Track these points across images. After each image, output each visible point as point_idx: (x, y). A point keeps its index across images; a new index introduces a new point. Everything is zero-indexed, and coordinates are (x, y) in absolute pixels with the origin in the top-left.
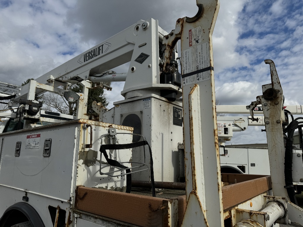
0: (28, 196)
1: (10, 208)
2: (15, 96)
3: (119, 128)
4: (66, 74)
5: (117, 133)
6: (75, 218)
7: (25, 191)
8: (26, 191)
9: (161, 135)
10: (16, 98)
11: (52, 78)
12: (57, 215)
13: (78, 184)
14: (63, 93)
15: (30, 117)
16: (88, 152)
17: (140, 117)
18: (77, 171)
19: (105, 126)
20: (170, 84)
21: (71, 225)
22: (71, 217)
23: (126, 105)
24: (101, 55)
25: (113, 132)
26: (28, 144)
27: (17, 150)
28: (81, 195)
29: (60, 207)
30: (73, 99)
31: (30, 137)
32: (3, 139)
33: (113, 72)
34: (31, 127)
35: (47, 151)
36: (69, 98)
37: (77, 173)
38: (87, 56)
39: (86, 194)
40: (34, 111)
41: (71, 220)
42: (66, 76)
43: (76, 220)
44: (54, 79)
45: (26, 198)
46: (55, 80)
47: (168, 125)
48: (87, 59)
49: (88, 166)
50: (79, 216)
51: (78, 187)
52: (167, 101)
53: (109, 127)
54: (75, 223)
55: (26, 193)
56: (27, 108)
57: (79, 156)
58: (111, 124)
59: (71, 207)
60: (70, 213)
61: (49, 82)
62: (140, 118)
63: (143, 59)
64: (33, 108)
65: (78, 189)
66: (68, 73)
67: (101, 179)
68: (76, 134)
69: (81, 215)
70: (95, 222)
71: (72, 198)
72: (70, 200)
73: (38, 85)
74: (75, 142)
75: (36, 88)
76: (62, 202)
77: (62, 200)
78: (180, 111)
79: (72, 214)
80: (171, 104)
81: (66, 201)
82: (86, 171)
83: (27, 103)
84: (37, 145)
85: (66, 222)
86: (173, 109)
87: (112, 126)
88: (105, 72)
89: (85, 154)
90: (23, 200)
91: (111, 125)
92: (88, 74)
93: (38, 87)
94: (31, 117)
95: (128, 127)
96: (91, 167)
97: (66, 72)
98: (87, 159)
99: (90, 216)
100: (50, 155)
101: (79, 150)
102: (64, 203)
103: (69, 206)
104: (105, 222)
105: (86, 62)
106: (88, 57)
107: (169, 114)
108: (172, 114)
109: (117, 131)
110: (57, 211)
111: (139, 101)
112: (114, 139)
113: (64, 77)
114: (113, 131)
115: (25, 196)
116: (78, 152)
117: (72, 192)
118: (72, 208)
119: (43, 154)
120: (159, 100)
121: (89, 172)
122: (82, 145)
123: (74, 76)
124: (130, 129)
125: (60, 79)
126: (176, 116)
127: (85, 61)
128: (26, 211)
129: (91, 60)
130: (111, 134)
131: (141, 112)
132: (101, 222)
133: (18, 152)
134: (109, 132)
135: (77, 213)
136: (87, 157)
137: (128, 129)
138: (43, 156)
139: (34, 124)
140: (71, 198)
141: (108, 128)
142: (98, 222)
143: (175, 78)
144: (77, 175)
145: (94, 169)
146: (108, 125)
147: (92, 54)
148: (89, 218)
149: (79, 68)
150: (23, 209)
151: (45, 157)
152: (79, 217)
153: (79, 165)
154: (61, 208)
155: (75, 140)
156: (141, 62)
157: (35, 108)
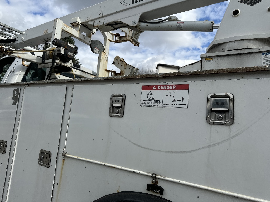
0: (161, 184)
2: (14, 40)
4: (100, 18)
7: (152, 176)
8: (155, 176)
10: (16, 42)
14: (90, 41)
23: (227, 58)
26: (146, 99)
27: (115, 108)
30: (98, 50)
33: (176, 20)
36: (95, 49)
44: (81, 22)
45: (155, 188)
48: (138, 0)
56: (62, 52)
61: (74, 25)
63: (255, 0)
64: (69, 52)
66: (103, 17)
73: (64, 26)
83: (62, 45)
90: (149, 190)
92: (137, 19)
93: (64, 29)
94: (63, 65)
100: (232, 124)
105: (135, 4)
111: (254, 55)
113: (97, 21)
119: (207, 118)
125: (90, 23)
129: (144, 2)
133: (117, 110)
138: (207, 121)
139: (58, 74)
151: (212, 124)
157: (70, 54)
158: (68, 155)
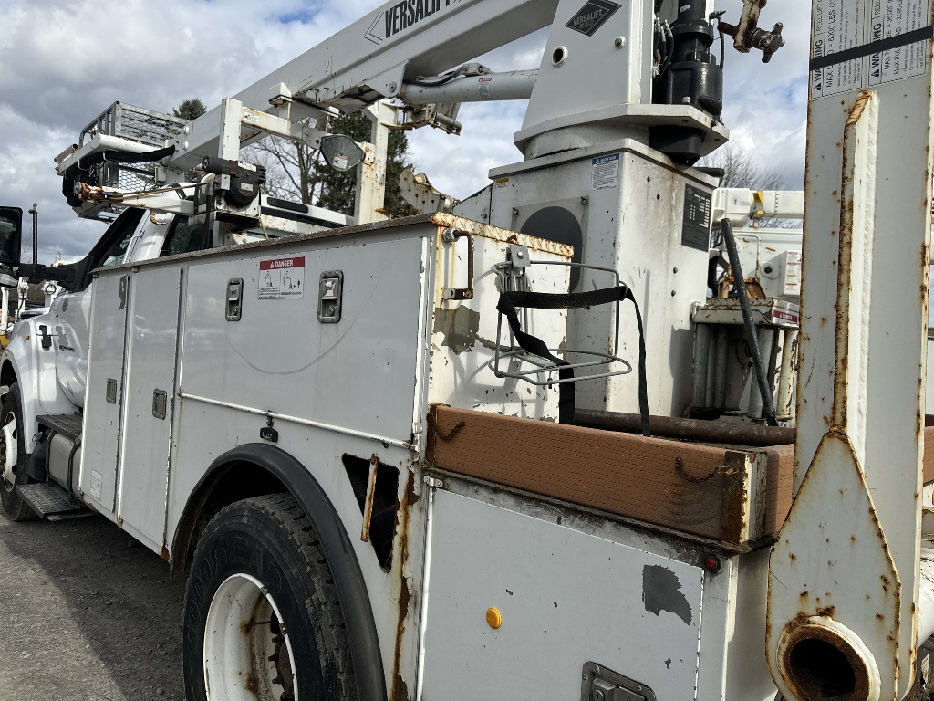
0: (276, 426)
1: (225, 456)
2: (171, 151)
3: (536, 247)
4: (327, 80)
5: (531, 263)
6: (431, 490)
7: (265, 415)
8: (271, 414)
9: (644, 276)
10: (176, 155)
11: (286, 91)
12: (372, 478)
13: (434, 398)
14: (317, 142)
15: (234, 212)
16: (456, 311)
17: (578, 216)
18: (431, 363)
19: (498, 239)
20: (687, 104)
21: (415, 505)
22: (417, 485)
23: (533, 177)
24: (444, 10)
25: (521, 257)
26: (264, 286)
27: (232, 304)
28: (447, 429)
29: (378, 459)
30: (346, 162)
31: (272, 266)
32: (182, 272)
33: (481, 70)
34: (234, 242)
35: (331, 309)
36: (336, 158)
37: (431, 370)
38: (396, 18)
39: (461, 426)
40: (243, 193)
41: (416, 492)
42: (328, 85)
43: (431, 494)
44: (290, 95)
45: (270, 433)
46: (292, 98)
47: (666, 243)
48: (398, 27)
49: (457, 353)
50: (440, 483)
51: (433, 407)
52: (671, 164)
53: (509, 241)
54: (431, 500)
55: (271, 418)
56: (225, 184)
57: (434, 320)
58: (513, 234)
59: (415, 460)
60: (411, 475)
61: (277, 104)
62: (579, 221)
63: (595, 20)
64: (242, 184)
65: (433, 413)
66: (334, 76)
67: (487, 392)
68: (424, 258)
69: (448, 481)
70: (493, 501)
71: (418, 436)
72: (412, 440)
73: (247, 114)
74: (423, 281)
75: (242, 122)
76: (386, 445)
77: (387, 440)
78: (704, 202)
79: (417, 479)
80: (679, 177)
81: (401, 443)
82: (451, 364)
83: (223, 169)
84: (295, 290)
85: (401, 496)
86: (686, 193)
87: (516, 240)
88: (455, 69)
89: (449, 316)
90: (262, 437)
91: (515, 237)
92: (397, 75)
93: (246, 120)
94: (237, 214)
95: (559, 245)
96: (463, 356)
97: (328, 73)
98: (454, 331)
99: (476, 484)
100: (339, 320)
101: (434, 306)
102: (390, 448)
103: (407, 455)
104: (525, 504)
105: (394, 38)
106: (398, 21)
107: (672, 208)
108: (681, 209)
109: (533, 256)
110: (372, 468)
111: (578, 165)
112: (522, 279)
113: (321, 88)
114: (520, 254)
115: (266, 426)
116: (431, 309)
117: (415, 420)
118: (417, 462)
119: (319, 313)
120: (647, 162)
121: (458, 367)
122: (441, 292)
123: (353, 85)
124: (565, 252)
125: (310, 95)
126: (692, 217)
127: (388, 35)
128: (276, 466)
129: (410, 29)
130: (516, 263)
131: (585, 202)
132: (511, 501)
133: (234, 308)
134: (509, 256)
135: (435, 475)
136: (453, 326)
137: (558, 251)
138: (319, 319)
139: (240, 234)
140: (413, 435)
141: (506, 245)
142: (502, 502)
143: (700, 86)
144: (431, 374)
145: (471, 361)
146: (506, 234)
147: (414, 7)
148: (471, 490)
149: (370, 57)
150: (267, 460)
151: (323, 322)
152: (441, 486)
153: (434, 346)
154: (382, 461)
155: (423, 275)
156: (589, 30)
157: (246, 187)
158: (183, 395)
